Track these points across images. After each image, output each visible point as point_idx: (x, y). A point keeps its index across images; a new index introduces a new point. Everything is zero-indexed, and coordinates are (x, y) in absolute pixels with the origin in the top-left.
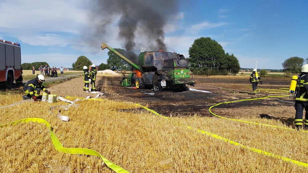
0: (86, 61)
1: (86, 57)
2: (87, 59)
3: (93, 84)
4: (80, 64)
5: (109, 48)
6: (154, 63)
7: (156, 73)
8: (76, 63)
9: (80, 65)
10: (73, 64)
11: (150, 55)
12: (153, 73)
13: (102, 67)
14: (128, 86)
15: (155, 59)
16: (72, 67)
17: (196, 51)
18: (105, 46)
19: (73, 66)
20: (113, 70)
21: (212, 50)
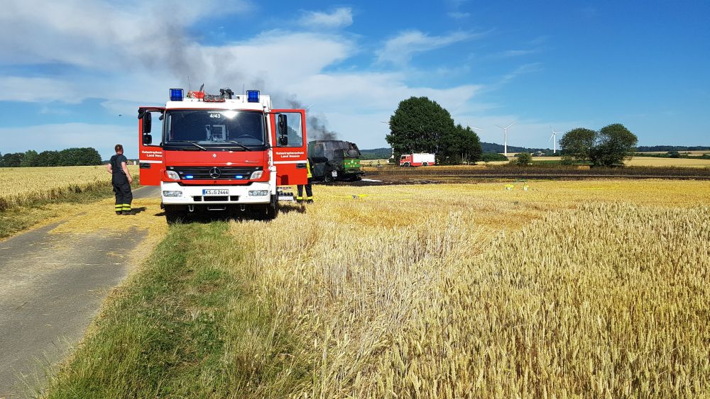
7: (327, 164)
17: (403, 123)
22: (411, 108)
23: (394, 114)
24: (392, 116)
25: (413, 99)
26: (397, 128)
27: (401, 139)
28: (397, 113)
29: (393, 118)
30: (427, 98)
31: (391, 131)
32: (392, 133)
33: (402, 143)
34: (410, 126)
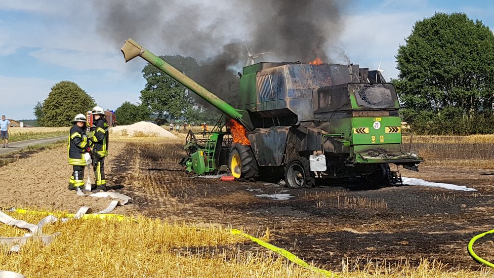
0: (77, 96)
1: (76, 85)
2: (80, 90)
3: (99, 167)
4: (57, 108)
5: (145, 55)
6: (288, 100)
7: (295, 130)
8: (48, 102)
9: (58, 111)
10: (37, 108)
11: (273, 73)
12: (286, 130)
13: (127, 115)
14: (206, 174)
15: (289, 85)
16: (35, 118)
17: (422, 58)
18: (135, 51)
19: (39, 112)
20: (161, 122)
21: (471, 53)
22: (437, 32)
23: (405, 44)
24: (402, 48)
25: (438, 17)
26: (411, 67)
27: (418, 87)
28: (411, 41)
29: (403, 50)
30: (465, 16)
31: (399, 72)
32: (401, 76)
33: (419, 93)
34: (435, 62)
